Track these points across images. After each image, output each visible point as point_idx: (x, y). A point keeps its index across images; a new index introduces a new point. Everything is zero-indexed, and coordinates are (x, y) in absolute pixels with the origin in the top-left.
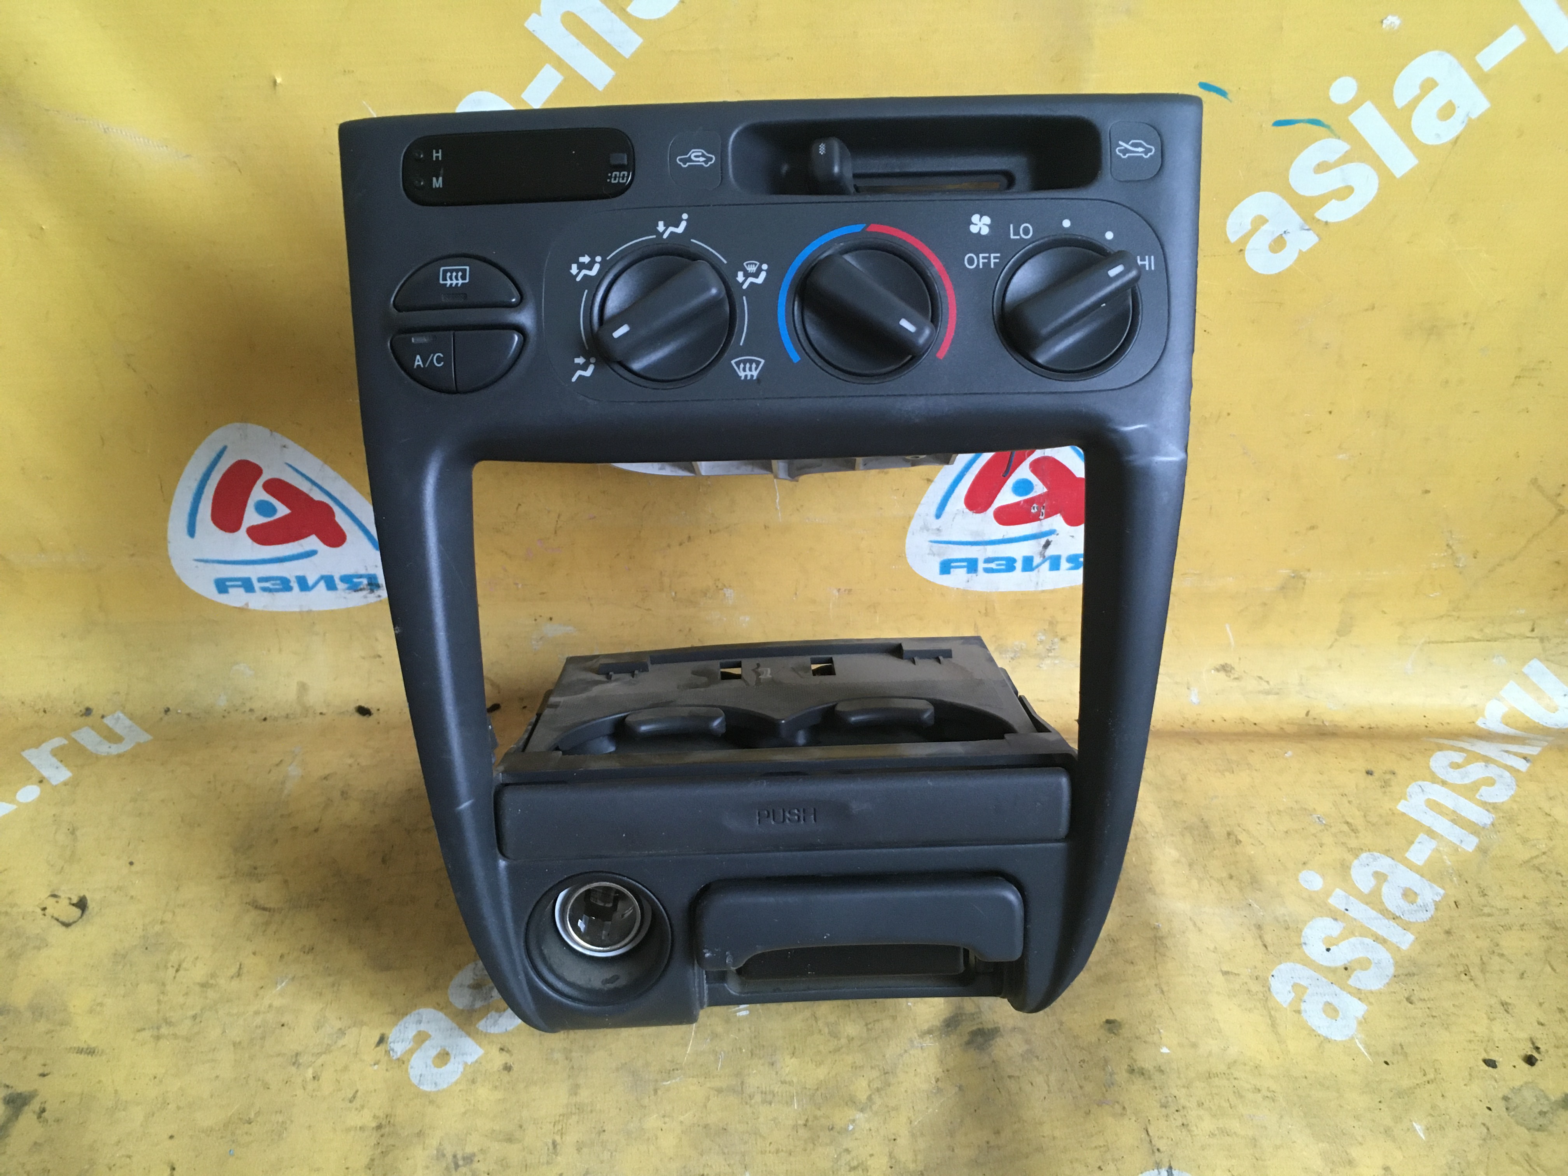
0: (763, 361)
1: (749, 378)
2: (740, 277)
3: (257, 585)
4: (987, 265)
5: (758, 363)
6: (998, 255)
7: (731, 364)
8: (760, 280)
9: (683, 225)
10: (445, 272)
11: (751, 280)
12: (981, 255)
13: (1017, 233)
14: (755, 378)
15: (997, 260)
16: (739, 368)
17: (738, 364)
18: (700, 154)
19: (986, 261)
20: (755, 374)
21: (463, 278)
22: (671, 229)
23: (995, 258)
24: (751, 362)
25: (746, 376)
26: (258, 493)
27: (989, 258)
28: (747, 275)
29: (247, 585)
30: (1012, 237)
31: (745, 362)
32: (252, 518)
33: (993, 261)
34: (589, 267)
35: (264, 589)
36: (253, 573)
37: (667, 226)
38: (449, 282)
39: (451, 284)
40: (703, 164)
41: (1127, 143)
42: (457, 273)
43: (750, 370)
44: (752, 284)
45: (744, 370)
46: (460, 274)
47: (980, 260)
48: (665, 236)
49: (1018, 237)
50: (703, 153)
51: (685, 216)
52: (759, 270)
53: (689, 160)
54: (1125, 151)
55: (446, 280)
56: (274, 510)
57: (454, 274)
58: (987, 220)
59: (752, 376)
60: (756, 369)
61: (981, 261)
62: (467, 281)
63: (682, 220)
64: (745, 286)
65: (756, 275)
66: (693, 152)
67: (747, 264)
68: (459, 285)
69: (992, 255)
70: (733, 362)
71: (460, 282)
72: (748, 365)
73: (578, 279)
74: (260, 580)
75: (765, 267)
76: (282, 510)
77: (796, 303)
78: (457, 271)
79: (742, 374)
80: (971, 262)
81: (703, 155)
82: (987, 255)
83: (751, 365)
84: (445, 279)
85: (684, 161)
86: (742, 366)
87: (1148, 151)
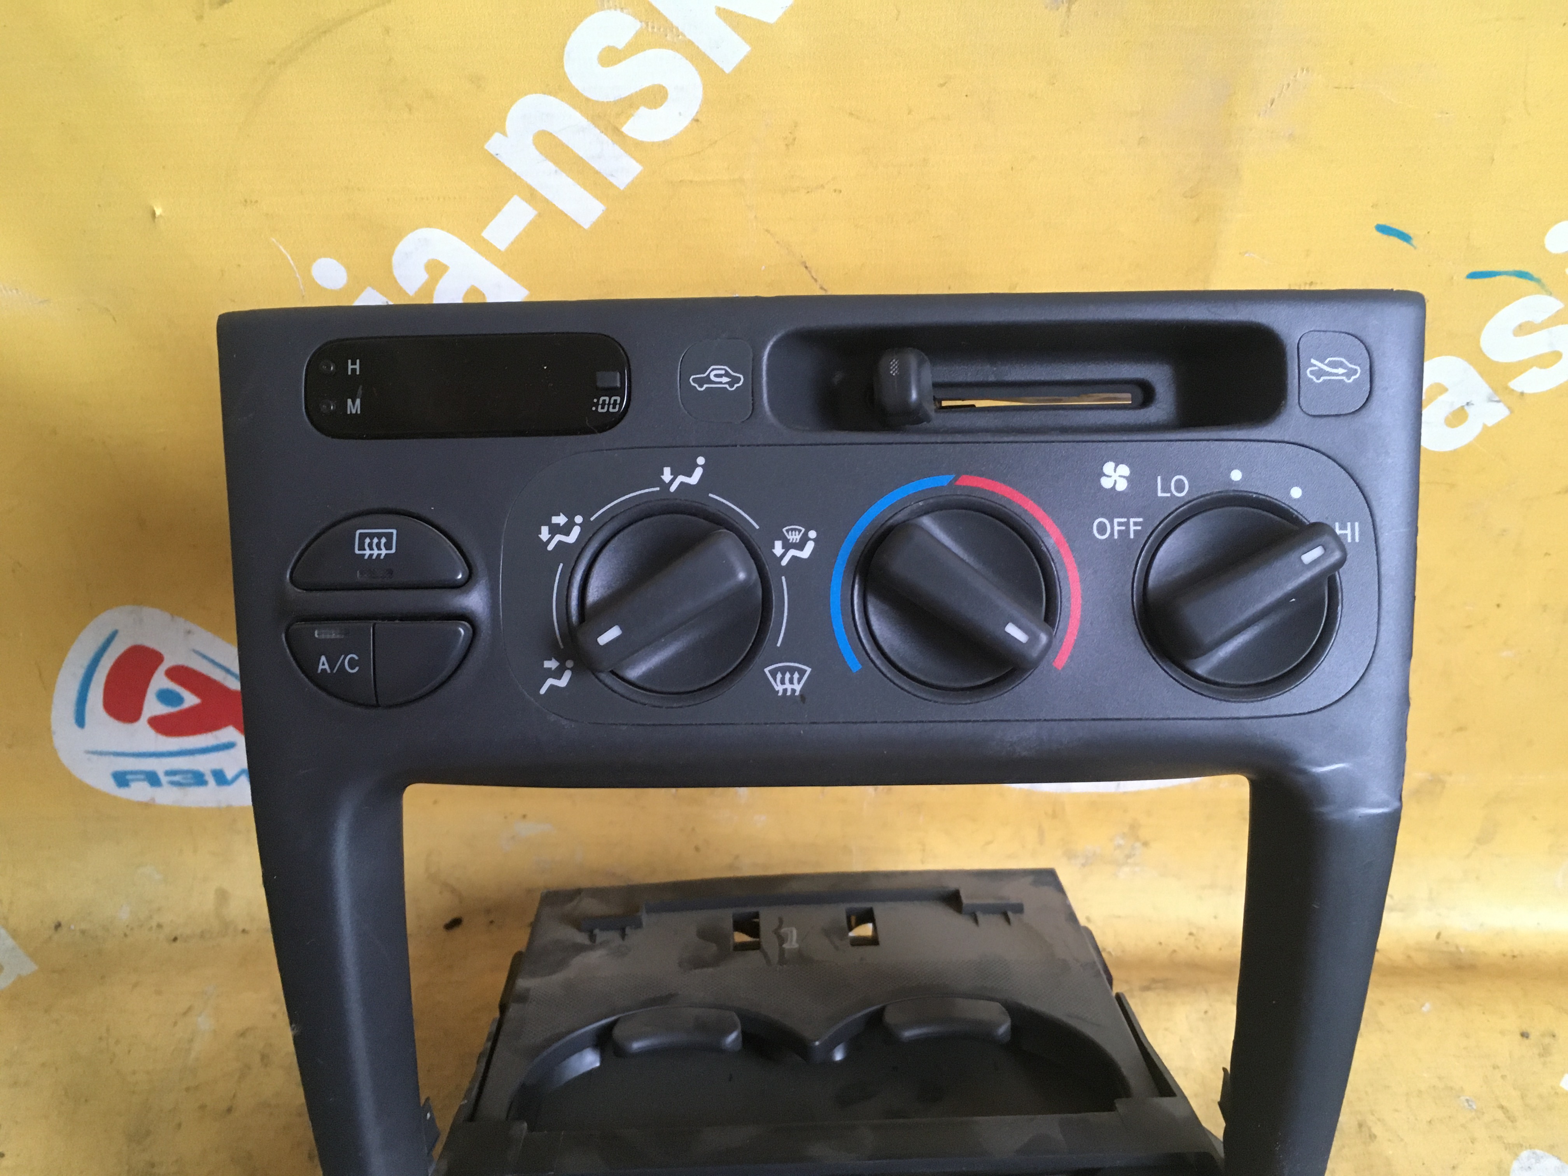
0: (809, 670)
1: (789, 693)
2: (778, 549)
3: (164, 779)
4: (1124, 534)
5: (802, 673)
6: (1141, 520)
7: (764, 673)
8: (806, 553)
9: (698, 473)
10: (363, 537)
11: (793, 552)
12: (1116, 520)
13: (1166, 489)
14: (797, 693)
15: (1139, 528)
16: (775, 680)
17: (774, 673)
18: (723, 372)
19: (1123, 528)
20: (798, 688)
21: (388, 546)
22: (681, 479)
23: (1136, 524)
24: (792, 670)
25: (785, 690)
26: (159, 681)
27: (1127, 524)
28: (787, 546)
29: (153, 779)
30: (1160, 494)
31: (783, 670)
32: (153, 707)
33: (1132, 528)
34: (566, 530)
35: (173, 783)
36: (159, 766)
37: (675, 475)
38: (368, 552)
39: (371, 555)
40: (727, 386)
41: (1322, 362)
42: (380, 539)
43: (791, 682)
44: (794, 558)
45: (783, 682)
46: (383, 540)
47: (1115, 526)
48: (673, 488)
49: (1169, 495)
50: (726, 371)
51: (701, 460)
52: (805, 539)
53: (708, 380)
54: (1320, 373)
55: (365, 550)
56: (180, 700)
57: (375, 540)
58: (1124, 470)
59: (794, 691)
60: (799, 681)
61: (1116, 528)
62: (393, 551)
63: (698, 466)
64: (784, 562)
65: (800, 546)
66: (713, 370)
67: (787, 531)
68: (382, 557)
69: (1132, 520)
70: (767, 670)
71: (384, 552)
72: (788, 676)
73: (550, 547)
74: (168, 773)
75: (812, 534)
76: (190, 700)
77: (856, 586)
78: (379, 535)
79: (779, 688)
80: (1102, 529)
81: (727, 374)
82: (1125, 520)
83: (792, 674)
84: (362, 548)
85: (701, 382)
86: (779, 676)
87: (1351, 373)
